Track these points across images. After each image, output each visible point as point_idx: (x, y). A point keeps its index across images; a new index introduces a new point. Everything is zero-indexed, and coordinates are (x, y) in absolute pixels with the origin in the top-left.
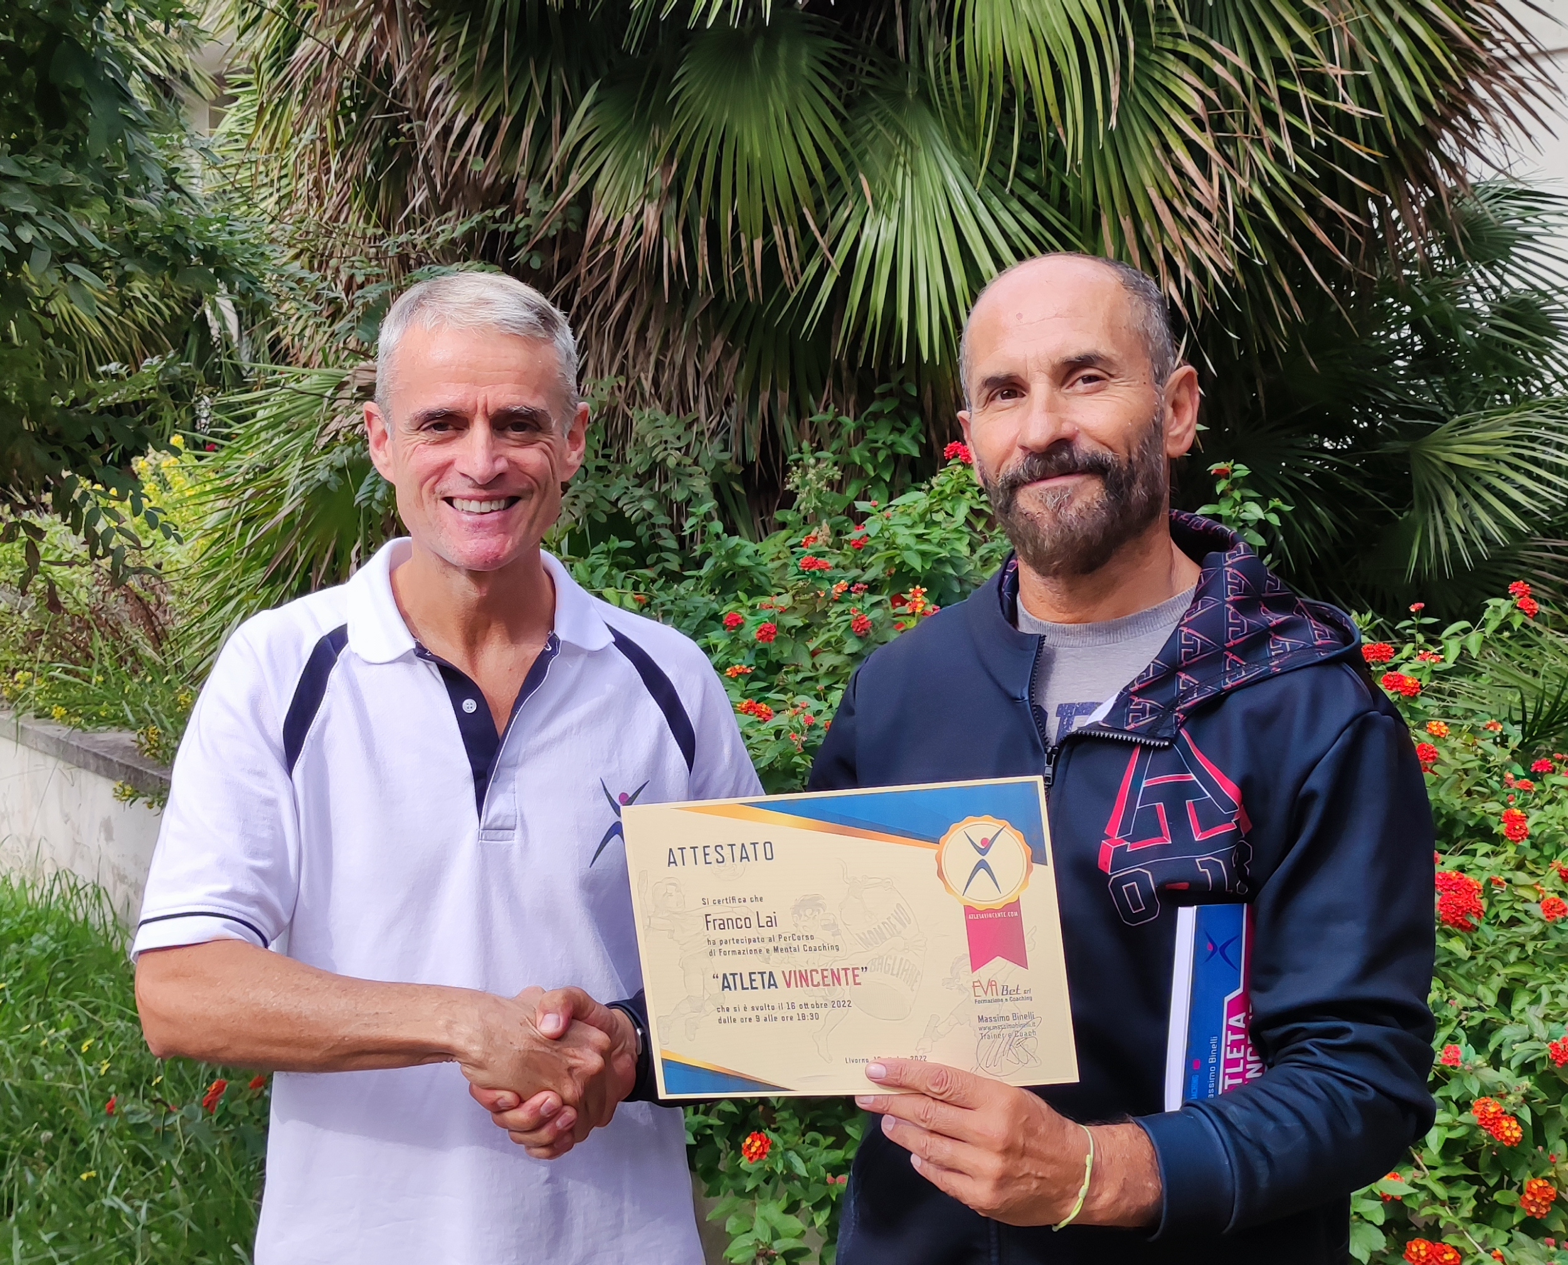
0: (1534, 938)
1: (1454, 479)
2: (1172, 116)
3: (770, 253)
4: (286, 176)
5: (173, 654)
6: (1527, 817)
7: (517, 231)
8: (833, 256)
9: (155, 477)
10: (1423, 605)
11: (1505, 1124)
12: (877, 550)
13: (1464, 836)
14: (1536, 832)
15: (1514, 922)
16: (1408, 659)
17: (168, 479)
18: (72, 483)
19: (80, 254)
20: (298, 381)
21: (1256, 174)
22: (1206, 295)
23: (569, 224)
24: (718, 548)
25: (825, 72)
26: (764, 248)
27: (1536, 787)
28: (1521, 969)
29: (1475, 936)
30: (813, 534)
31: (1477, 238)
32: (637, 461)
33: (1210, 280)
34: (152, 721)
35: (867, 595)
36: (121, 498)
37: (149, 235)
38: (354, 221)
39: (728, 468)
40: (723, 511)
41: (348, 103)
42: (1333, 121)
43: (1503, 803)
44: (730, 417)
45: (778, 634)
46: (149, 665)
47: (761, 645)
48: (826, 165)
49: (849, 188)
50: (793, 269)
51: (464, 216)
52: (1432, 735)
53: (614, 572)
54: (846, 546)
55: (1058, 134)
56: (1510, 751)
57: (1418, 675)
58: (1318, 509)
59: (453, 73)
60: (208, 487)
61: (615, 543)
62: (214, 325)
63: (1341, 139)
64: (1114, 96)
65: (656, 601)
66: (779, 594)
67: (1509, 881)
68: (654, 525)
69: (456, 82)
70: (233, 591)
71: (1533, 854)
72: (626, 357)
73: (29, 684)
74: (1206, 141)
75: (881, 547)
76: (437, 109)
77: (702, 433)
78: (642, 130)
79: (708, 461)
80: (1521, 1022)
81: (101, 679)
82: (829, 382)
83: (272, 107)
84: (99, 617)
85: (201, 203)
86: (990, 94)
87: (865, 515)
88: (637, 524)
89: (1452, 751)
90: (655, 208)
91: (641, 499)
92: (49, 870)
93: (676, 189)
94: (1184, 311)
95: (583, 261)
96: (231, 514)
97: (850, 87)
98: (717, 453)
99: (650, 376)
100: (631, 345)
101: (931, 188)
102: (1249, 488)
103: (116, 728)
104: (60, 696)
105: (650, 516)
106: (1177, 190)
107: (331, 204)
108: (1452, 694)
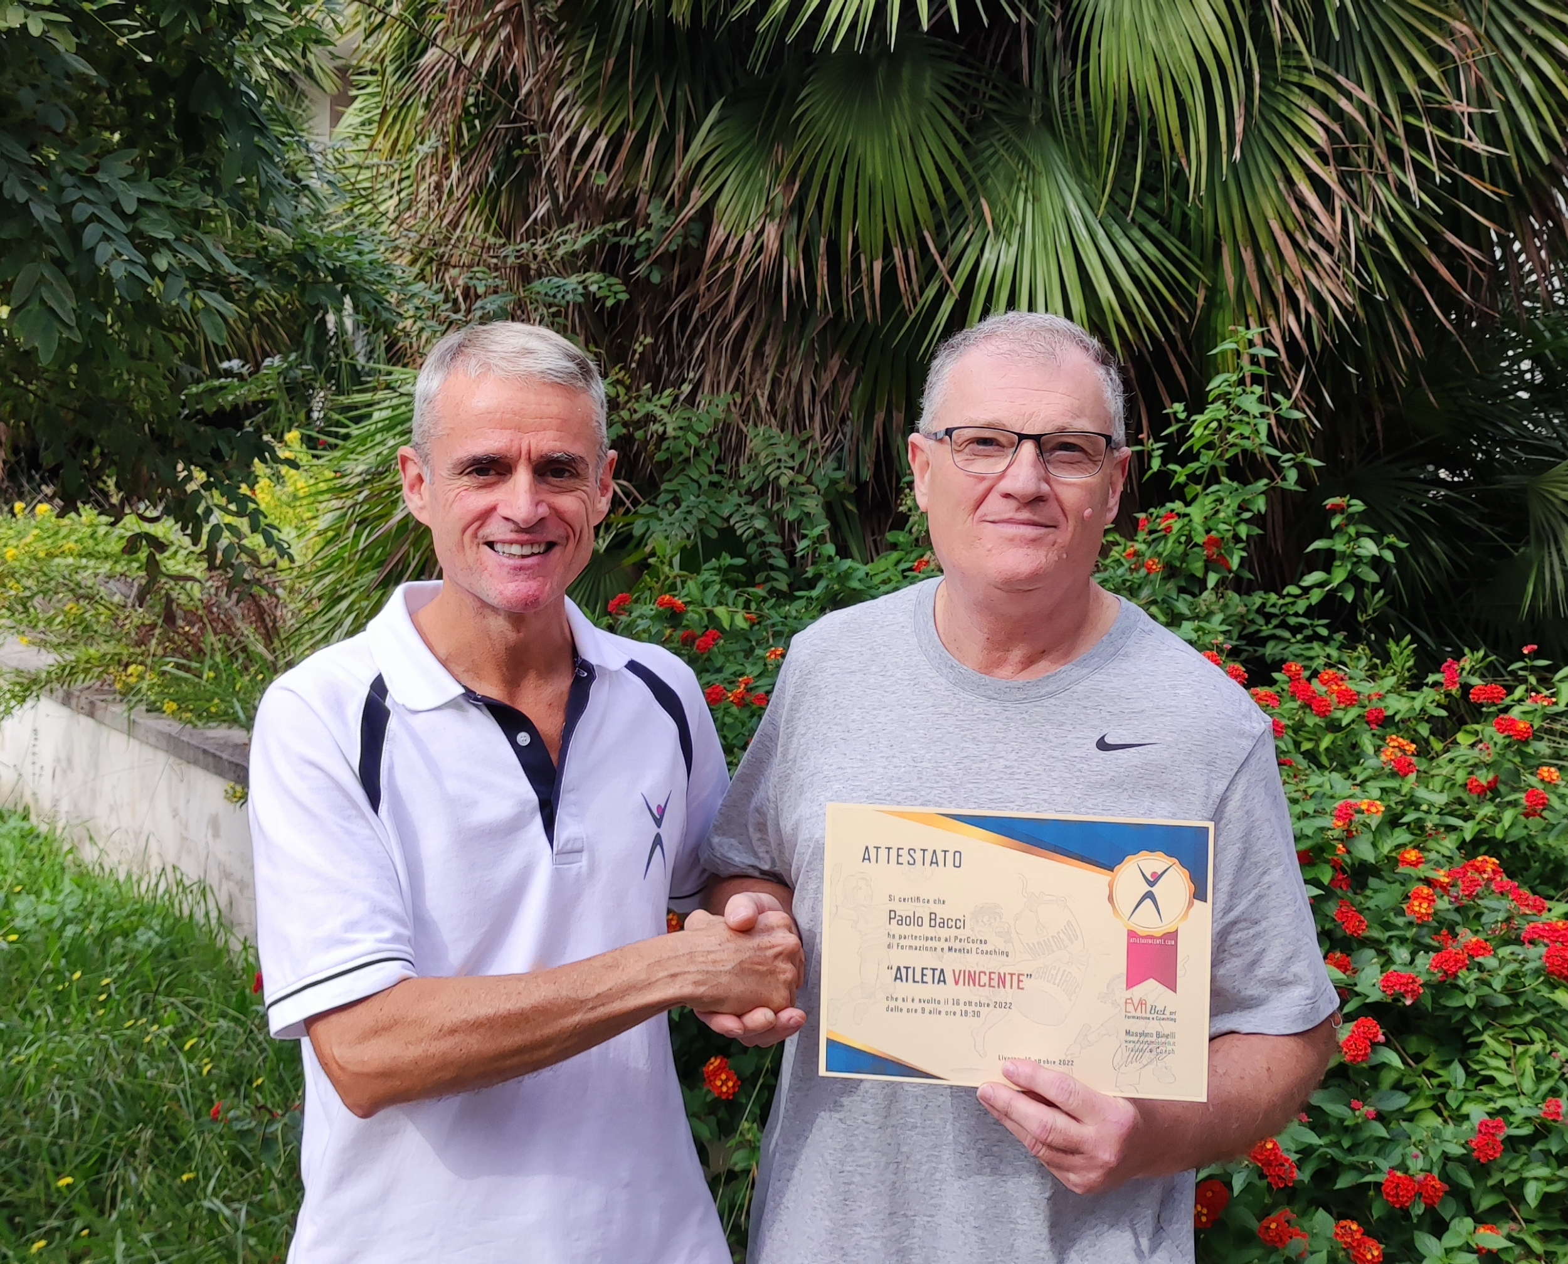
2: (1296, 150)
3: (889, 274)
4: (408, 178)
5: (285, 654)
7: (638, 244)
8: (952, 279)
10: (1535, 647)
16: (1521, 701)
17: (283, 474)
21: (1380, 210)
22: (1326, 329)
23: (690, 240)
24: (831, 569)
25: (949, 95)
26: (883, 269)
30: (926, 558)
32: (749, 477)
33: (1329, 312)
38: (473, 228)
39: (841, 487)
40: (836, 531)
41: (472, 109)
42: (1458, 158)
44: (844, 435)
46: (260, 664)
48: (947, 188)
49: (971, 213)
50: (912, 291)
51: (586, 227)
52: (1542, 780)
53: (726, 590)
55: (1180, 163)
57: (1530, 717)
58: (1433, 543)
59: (579, 86)
60: (324, 487)
61: (727, 560)
62: (331, 321)
63: (1467, 177)
64: (1239, 128)
65: (766, 621)
68: (764, 543)
69: (581, 96)
70: (345, 591)
72: (743, 373)
73: (141, 677)
74: (1329, 175)
76: (562, 121)
77: (816, 451)
78: (765, 149)
79: (822, 480)
81: (212, 674)
83: (395, 111)
84: (211, 612)
86: (1114, 122)
88: (748, 541)
89: (1563, 797)
90: (776, 227)
91: (753, 517)
92: (155, 864)
93: (798, 208)
94: (1303, 344)
95: (702, 277)
96: (345, 514)
97: (973, 111)
98: (830, 472)
99: (766, 393)
100: (748, 360)
101: (1052, 214)
102: (1364, 523)
103: (225, 725)
104: (172, 691)
105: (762, 534)
106: (1299, 223)
107: (451, 208)
108: (1563, 735)
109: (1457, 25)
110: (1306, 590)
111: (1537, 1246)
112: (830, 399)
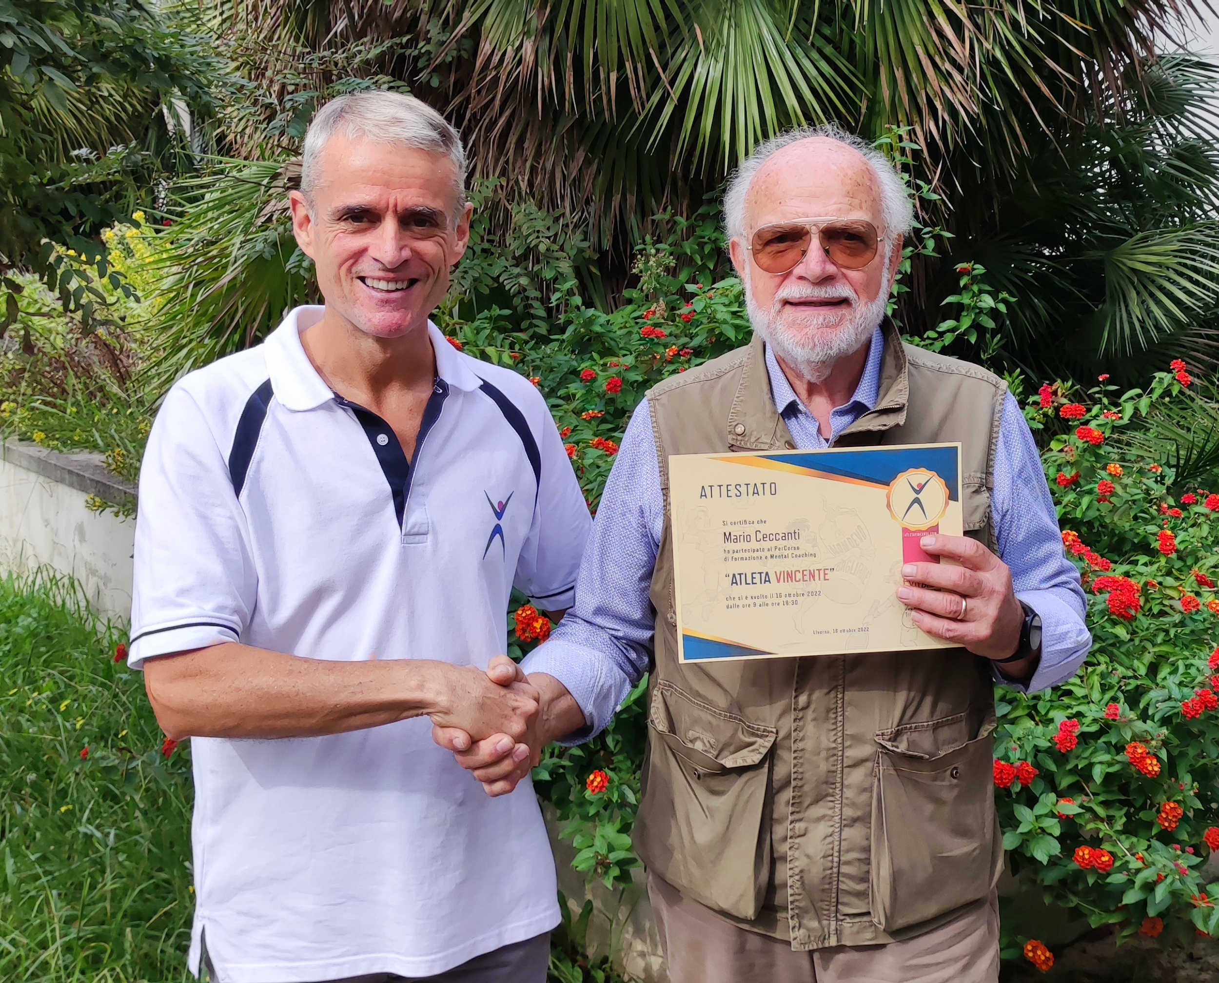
0: (1175, 625)
1: (1136, 280)
3: (623, 83)
5: (135, 391)
6: (1176, 537)
7: (420, 56)
8: (672, 89)
9: (120, 246)
10: (1108, 377)
11: (1149, 761)
12: (702, 323)
13: (1130, 550)
14: (1181, 547)
15: (1162, 613)
16: (1096, 417)
17: (132, 246)
18: (49, 248)
19: (53, 59)
20: (240, 171)
21: (999, 40)
22: (957, 132)
23: (463, 53)
24: (578, 317)
26: (618, 79)
27: (1184, 514)
28: (1165, 648)
29: (1134, 624)
30: (653, 309)
31: (1161, 98)
32: (515, 246)
33: (960, 120)
34: (118, 446)
35: (693, 358)
36: (90, 262)
37: (113, 44)
38: (285, 40)
39: (587, 255)
40: (583, 289)
43: (1159, 526)
44: (589, 214)
45: (624, 387)
46: (115, 400)
47: (610, 395)
48: (668, 16)
49: (686, 35)
50: (641, 97)
51: (377, 41)
52: (1110, 474)
53: (494, 335)
54: (677, 319)
56: (1166, 487)
57: (1103, 429)
58: (1036, 301)
60: (165, 256)
61: (496, 311)
62: (170, 123)
63: (1062, 15)
65: (527, 358)
66: (624, 355)
67: (1160, 583)
68: (527, 298)
70: (185, 341)
71: (1179, 564)
72: (507, 162)
73: (13, 412)
74: (961, 11)
75: (705, 321)
77: (567, 225)
79: (571, 248)
80: (1163, 687)
81: (74, 410)
82: (667, 189)
84: (72, 359)
85: (158, 19)
87: (693, 295)
88: (514, 296)
89: (1125, 487)
90: (532, 43)
91: (518, 275)
92: (32, 565)
93: (549, 28)
94: (940, 144)
95: (473, 83)
96: (184, 278)
98: (578, 242)
99: (526, 178)
100: (511, 151)
101: (750, 37)
102: (983, 283)
103: (88, 450)
104: (40, 423)
105: (525, 290)
106: (938, 49)
107: (266, 25)
108: (1128, 444)
110: (941, 334)
111: (1101, 811)
112: (577, 183)
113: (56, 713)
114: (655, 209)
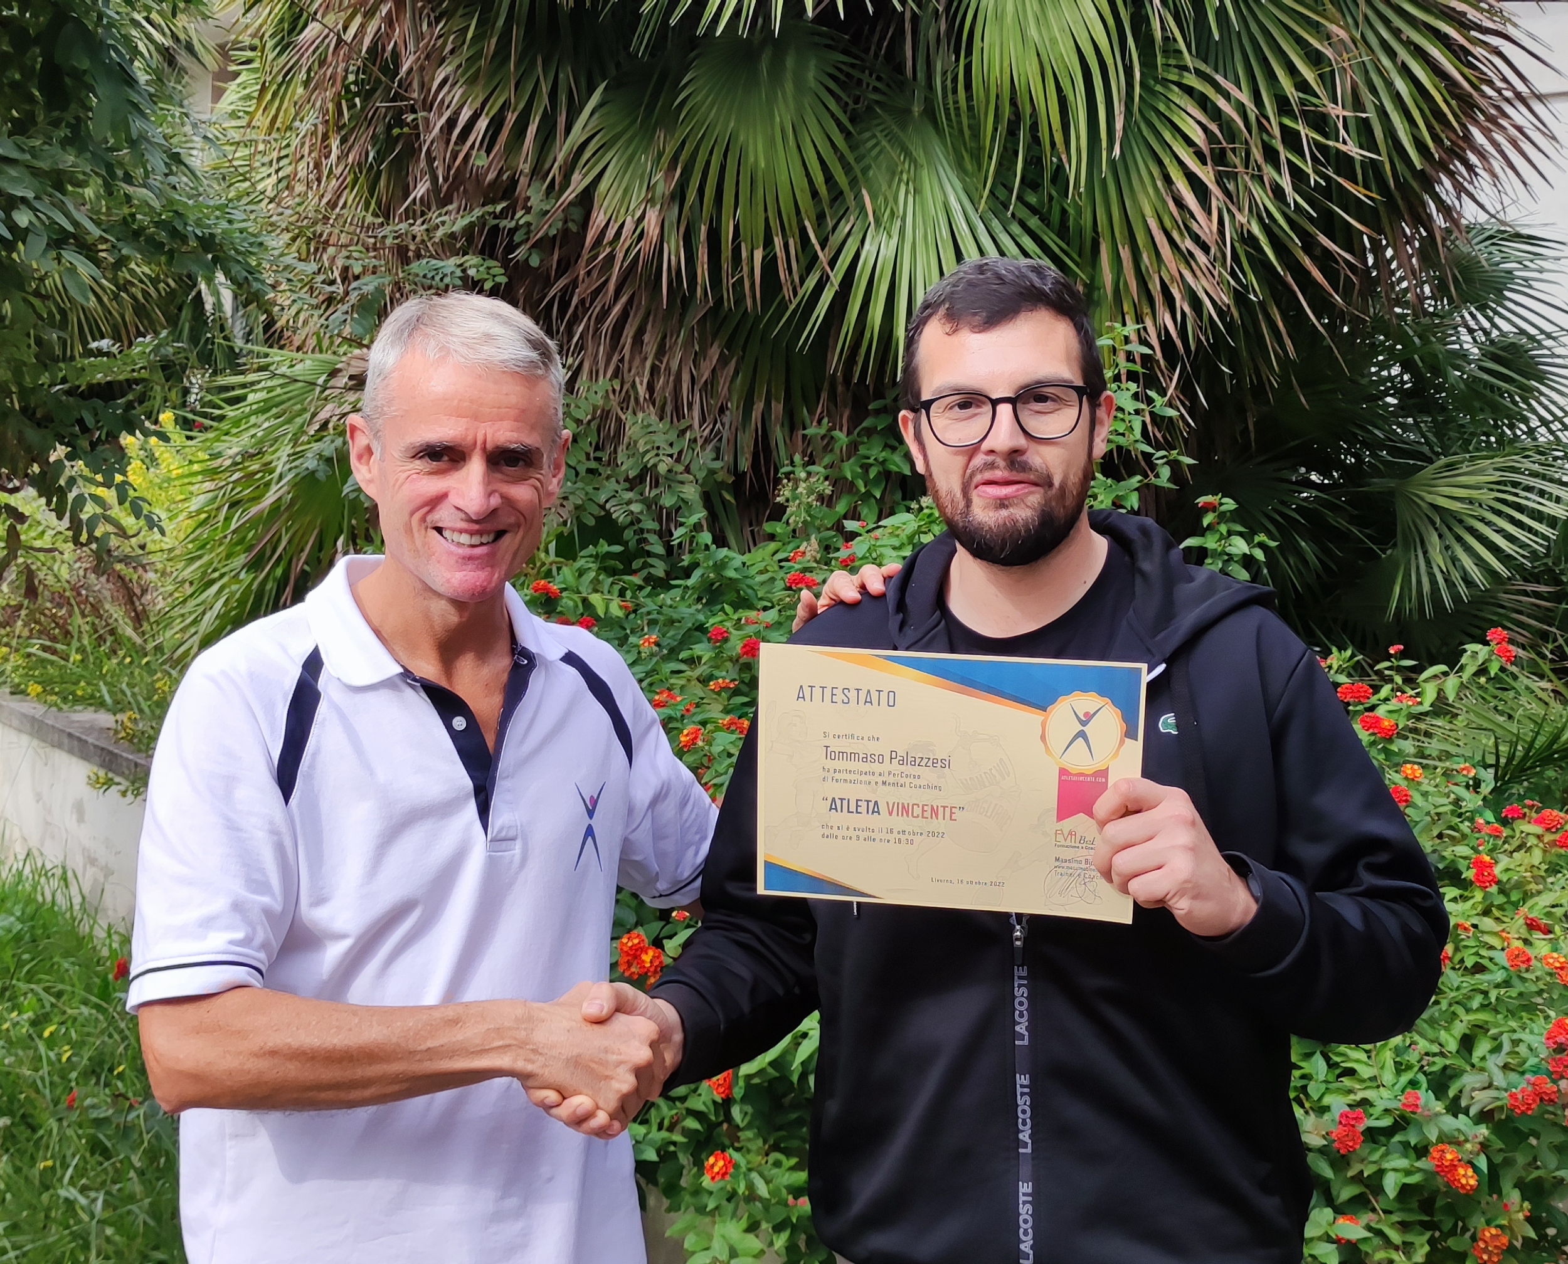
0: (1497, 985)
1: (1438, 521)
2: (1175, 148)
3: (770, 264)
4: (287, 156)
5: (153, 636)
6: (1497, 862)
7: (518, 227)
8: (832, 272)
9: (142, 454)
10: (1402, 647)
11: (1462, 1171)
14: (1504, 878)
15: (1479, 968)
16: (1386, 700)
19: (75, 239)
20: (290, 366)
21: (1255, 210)
22: (1201, 328)
23: (571, 224)
24: (707, 558)
25: (832, 85)
26: (764, 258)
27: (1506, 832)
28: (1483, 1016)
30: (802, 549)
31: (1469, 281)
32: (628, 466)
33: (1205, 312)
34: (129, 704)
38: (352, 208)
39: (720, 477)
40: (713, 519)
41: (352, 87)
42: (1332, 161)
43: (1472, 848)
44: (723, 425)
46: (129, 646)
47: (745, 659)
48: (829, 178)
49: (852, 203)
50: (793, 282)
51: (465, 209)
52: (1406, 778)
53: (601, 578)
54: (832, 561)
55: (1060, 160)
56: (1482, 797)
57: (1395, 716)
58: (1303, 544)
59: (460, 66)
60: (198, 468)
61: (604, 547)
62: (209, 301)
63: (1340, 179)
64: (1119, 125)
65: (640, 608)
66: (764, 606)
67: (1475, 927)
68: (642, 531)
69: (463, 75)
70: (216, 575)
71: (1500, 901)
72: (622, 360)
73: (5, 659)
74: (1207, 175)
76: (443, 101)
77: (695, 440)
78: (647, 133)
79: (700, 469)
80: (1482, 1069)
81: (79, 657)
82: (824, 395)
83: (275, 87)
84: (79, 594)
85: (198, 175)
86: (996, 116)
87: (854, 535)
88: (624, 527)
89: (1425, 794)
90: (657, 212)
91: (629, 502)
92: (18, 849)
93: (679, 194)
94: (1179, 343)
95: (582, 262)
96: (217, 497)
97: (856, 102)
98: (709, 461)
99: (645, 381)
100: (627, 350)
101: (933, 207)
102: (1234, 521)
103: (92, 708)
104: (37, 673)
105: (639, 521)
106: (1176, 222)
107: (330, 188)
108: (1428, 734)
109: (1334, 28)
111: (1395, 1236)
112: (709, 388)
113: (37, 1040)
114: (808, 421)
